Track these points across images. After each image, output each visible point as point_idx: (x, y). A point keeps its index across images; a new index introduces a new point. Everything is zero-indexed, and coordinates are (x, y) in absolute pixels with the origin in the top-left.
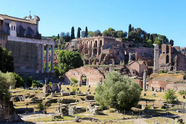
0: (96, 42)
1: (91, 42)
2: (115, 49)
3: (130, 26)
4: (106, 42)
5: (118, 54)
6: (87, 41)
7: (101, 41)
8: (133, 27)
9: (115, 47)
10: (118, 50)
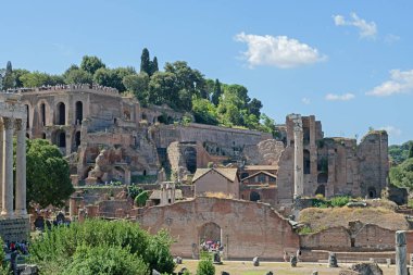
0: (62, 106)
1: (43, 106)
2: (126, 129)
3: (146, 53)
4: (95, 106)
5: (136, 146)
6: (28, 103)
7: (79, 105)
8: (156, 58)
9: (125, 125)
10: (135, 134)
